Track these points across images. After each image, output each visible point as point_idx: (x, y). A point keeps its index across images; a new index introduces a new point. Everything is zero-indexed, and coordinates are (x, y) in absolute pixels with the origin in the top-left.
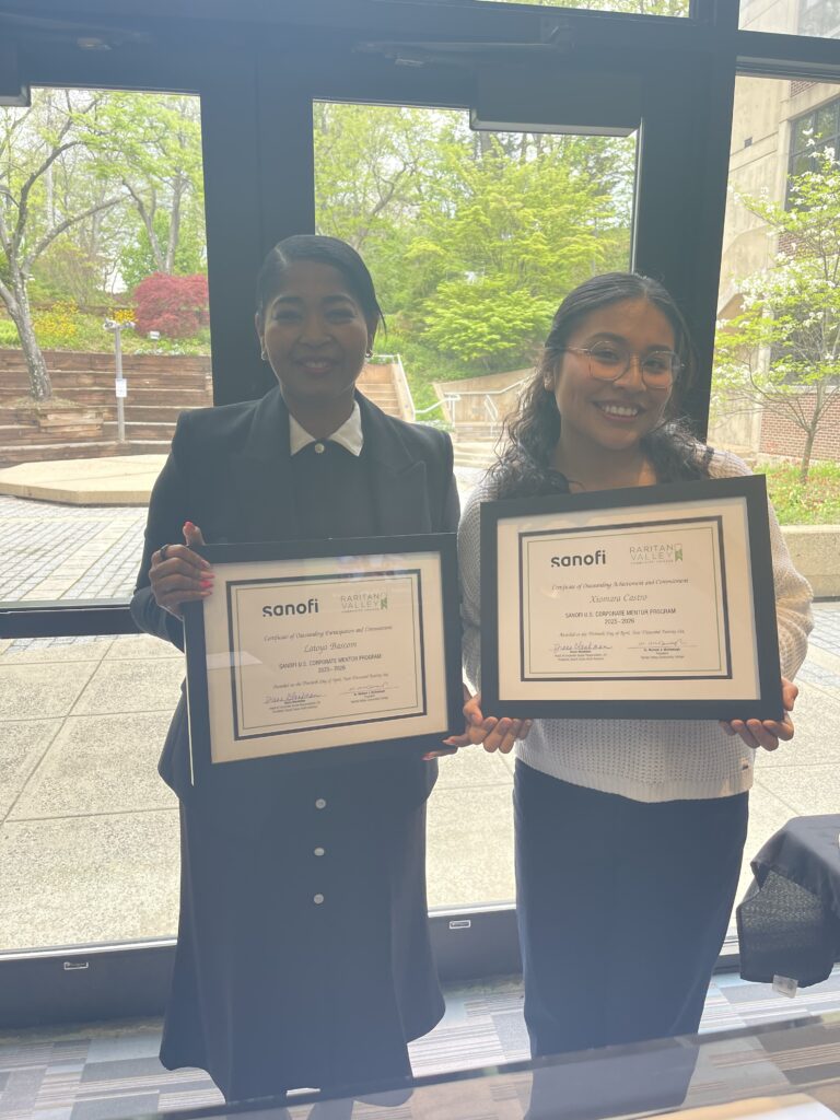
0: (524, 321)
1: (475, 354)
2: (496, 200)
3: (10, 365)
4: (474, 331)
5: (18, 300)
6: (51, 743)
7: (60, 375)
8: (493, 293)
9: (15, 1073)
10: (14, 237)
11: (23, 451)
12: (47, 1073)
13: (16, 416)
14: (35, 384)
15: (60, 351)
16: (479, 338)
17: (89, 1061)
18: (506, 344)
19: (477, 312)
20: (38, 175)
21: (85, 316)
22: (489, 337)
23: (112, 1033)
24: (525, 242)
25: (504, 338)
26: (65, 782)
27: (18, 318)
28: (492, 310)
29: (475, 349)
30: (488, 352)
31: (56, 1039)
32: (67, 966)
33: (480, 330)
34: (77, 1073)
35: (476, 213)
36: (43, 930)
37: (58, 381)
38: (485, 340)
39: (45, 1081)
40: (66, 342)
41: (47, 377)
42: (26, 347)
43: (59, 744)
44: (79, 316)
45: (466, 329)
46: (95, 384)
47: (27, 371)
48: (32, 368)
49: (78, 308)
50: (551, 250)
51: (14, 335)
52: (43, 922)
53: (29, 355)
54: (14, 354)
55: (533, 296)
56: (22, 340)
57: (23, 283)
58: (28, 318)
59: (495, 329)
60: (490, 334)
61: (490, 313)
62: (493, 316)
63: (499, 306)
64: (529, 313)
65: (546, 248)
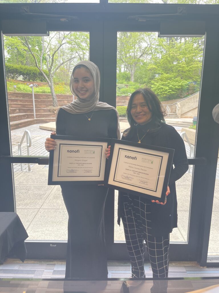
0: (178, 86)
1: (164, 95)
2: (172, 53)
3: (48, 98)
4: (165, 89)
5: (51, 82)
6: (52, 191)
7: (60, 101)
8: (170, 79)
9: (37, 270)
10: (50, 67)
11: (50, 119)
12: (45, 271)
13: (49, 110)
14: (54, 103)
15: (60, 94)
16: (166, 91)
17: (55, 269)
18: (173, 92)
19: (166, 84)
20: (56, 51)
21: (66, 86)
22: (169, 91)
23: (61, 263)
24: (180, 64)
25: (173, 91)
26: (54, 200)
27: (51, 87)
28: (170, 83)
29: (165, 93)
30: (168, 94)
31: (47, 263)
32: (51, 245)
33: (166, 89)
34: (51, 272)
35: (167, 57)
36: (47, 236)
37: (59, 102)
38: (167, 91)
39: (44, 273)
40: (62, 92)
41: (57, 101)
42: (52, 94)
43: (54, 191)
44: (65, 86)
45: (162, 88)
46: (68, 103)
47: (52, 99)
48: (53, 99)
49: (65, 84)
50: (187, 66)
51: (50, 91)
52: (47, 234)
53: (53, 96)
54: (49, 95)
55: (181, 79)
56: (51, 92)
57: (52, 78)
58: (53, 87)
59: (171, 88)
60: (169, 90)
61: (169, 84)
62: (170, 85)
63: (172, 82)
64: (180, 84)
65: (186, 66)
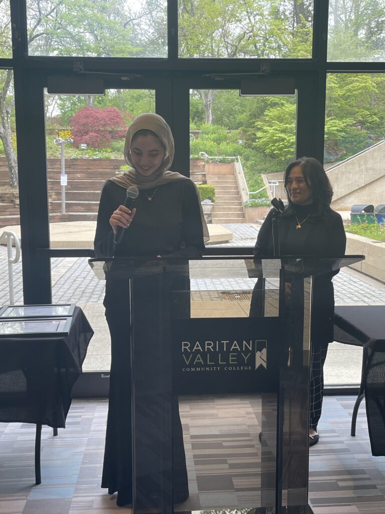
5: (4, 127)
14: (12, 178)
16: (292, 146)
29: (289, 152)
42: (8, 155)
45: (283, 140)
47: (7, 169)
48: (11, 168)
53: (9, 160)
56: (6, 152)
57: (8, 117)
58: (10, 138)
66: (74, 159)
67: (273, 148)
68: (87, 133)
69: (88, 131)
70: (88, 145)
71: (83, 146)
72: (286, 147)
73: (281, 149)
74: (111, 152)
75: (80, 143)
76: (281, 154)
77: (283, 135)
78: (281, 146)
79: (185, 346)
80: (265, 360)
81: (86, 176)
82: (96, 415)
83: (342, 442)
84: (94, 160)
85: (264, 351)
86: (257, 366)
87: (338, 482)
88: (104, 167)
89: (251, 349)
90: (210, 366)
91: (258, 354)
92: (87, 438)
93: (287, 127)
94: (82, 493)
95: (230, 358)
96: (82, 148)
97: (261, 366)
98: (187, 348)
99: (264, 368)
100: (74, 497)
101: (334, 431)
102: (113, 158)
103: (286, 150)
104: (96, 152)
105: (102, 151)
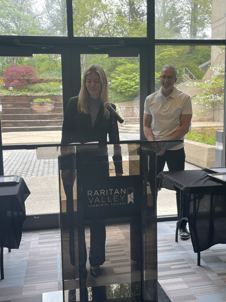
8: (136, 70)
16: (131, 87)
19: (131, 77)
23: (44, 231)
28: (136, 77)
29: (130, 91)
30: (134, 92)
32: (35, 217)
33: (131, 84)
38: (134, 88)
59: (137, 83)
66: (6, 96)
67: (121, 89)
68: (13, 81)
69: (13, 80)
70: (14, 87)
71: (11, 88)
72: (128, 88)
73: (126, 89)
74: (28, 91)
75: (9, 87)
76: (126, 92)
77: (126, 81)
78: (126, 87)
79: (89, 193)
80: (133, 199)
81: (13, 106)
82: (32, 239)
83: (171, 246)
84: (18, 96)
85: (132, 194)
86: (129, 202)
87: (171, 266)
88: (24, 100)
89: (125, 193)
90: (103, 203)
91: (129, 196)
92: (28, 252)
93: (129, 77)
94: (29, 282)
95: (114, 199)
96: (10, 89)
97: (131, 202)
98: (90, 194)
99: (132, 203)
100: (24, 285)
101: (166, 240)
102: (29, 95)
103: (128, 89)
104: (19, 91)
105: (22, 91)
